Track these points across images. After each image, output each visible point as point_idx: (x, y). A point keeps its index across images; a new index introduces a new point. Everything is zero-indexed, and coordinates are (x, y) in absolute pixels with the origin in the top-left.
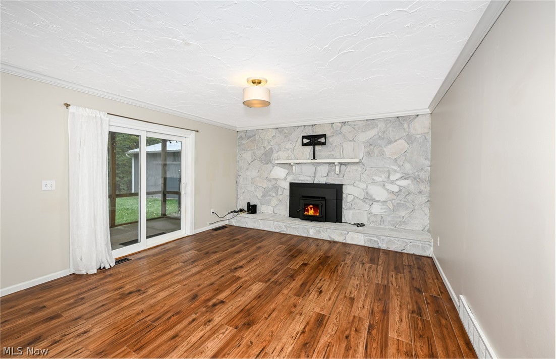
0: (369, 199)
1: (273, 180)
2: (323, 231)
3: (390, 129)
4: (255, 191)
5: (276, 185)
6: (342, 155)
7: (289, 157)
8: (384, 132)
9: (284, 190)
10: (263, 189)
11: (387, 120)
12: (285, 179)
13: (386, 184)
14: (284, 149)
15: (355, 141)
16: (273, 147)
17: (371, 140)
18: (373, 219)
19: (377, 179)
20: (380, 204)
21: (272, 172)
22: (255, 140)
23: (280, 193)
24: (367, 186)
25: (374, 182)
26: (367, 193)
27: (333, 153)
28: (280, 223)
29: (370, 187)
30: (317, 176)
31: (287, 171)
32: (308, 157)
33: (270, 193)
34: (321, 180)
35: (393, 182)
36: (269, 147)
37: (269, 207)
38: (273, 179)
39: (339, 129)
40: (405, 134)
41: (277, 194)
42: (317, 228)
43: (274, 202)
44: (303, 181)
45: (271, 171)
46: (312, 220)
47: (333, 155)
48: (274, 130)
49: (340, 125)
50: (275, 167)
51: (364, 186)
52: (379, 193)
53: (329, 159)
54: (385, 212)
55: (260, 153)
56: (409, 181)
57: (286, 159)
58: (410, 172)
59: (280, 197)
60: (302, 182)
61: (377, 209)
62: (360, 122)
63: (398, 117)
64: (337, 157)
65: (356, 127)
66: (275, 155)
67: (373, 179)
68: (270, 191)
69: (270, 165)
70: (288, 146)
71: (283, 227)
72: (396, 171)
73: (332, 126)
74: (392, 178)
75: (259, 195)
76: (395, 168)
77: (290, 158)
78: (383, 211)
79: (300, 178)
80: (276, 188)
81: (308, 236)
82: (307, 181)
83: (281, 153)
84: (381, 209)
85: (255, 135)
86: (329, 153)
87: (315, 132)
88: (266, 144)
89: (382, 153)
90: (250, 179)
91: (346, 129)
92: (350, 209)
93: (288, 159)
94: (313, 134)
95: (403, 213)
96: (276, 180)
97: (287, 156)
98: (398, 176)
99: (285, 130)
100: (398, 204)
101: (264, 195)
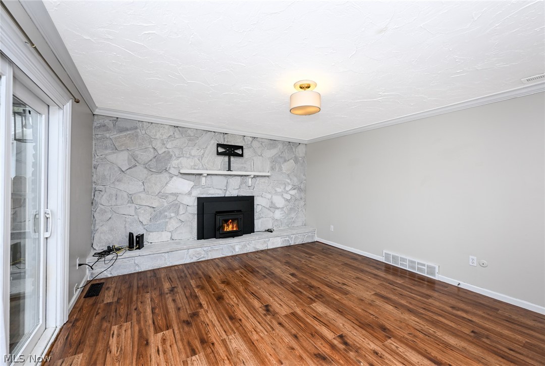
0: (273, 207)
1: (170, 196)
2: (248, 244)
3: (286, 150)
4: (136, 213)
5: (177, 202)
6: (252, 168)
7: (195, 165)
8: (282, 152)
9: (188, 207)
10: (152, 209)
11: (283, 142)
12: (190, 193)
13: (284, 194)
14: (188, 155)
15: (263, 157)
16: (170, 150)
17: (274, 158)
18: (276, 223)
19: (279, 190)
20: (280, 210)
21: (168, 185)
22: (137, 136)
23: (182, 211)
24: (272, 197)
25: (276, 193)
26: (272, 202)
27: (245, 166)
28: (198, 249)
29: (273, 196)
30: (229, 189)
31: (192, 184)
32: (219, 168)
33: (166, 213)
34: (233, 192)
35: (287, 192)
36: (164, 150)
37: (163, 233)
38: (172, 194)
39: (249, 143)
40: (294, 156)
41: (177, 213)
42: (243, 243)
43: (173, 224)
44: (213, 194)
45: (167, 183)
46: (233, 236)
47: (245, 168)
48: (172, 129)
49: (251, 139)
50: (175, 178)
51: (269, 196)
52: (279, 202)
53: (241, 171)
54: (283, 216)
55: (145, 156)
56: (295, 191)
57: (191, 169)
58: (297, 184)
59: (182, 218)
60: (212, 196)
61: (278, 215)
62: (266, 141)
63: (289, 142)
64: (249, 170)
65: (263, 144)
66: (174, 162)
67: (276, 191)
68: (165, 211)
69: (166, 175)
70: (194, 152)
71: (203, 252)
72: (289, 184)
73: (244, 139)
74: (288, 189)
75: (145, 219)
76: (289, 181)
77: (197, 168)
78: (281, 216)
79: (210, 192)
80: (176, 206)
81: (234, 254)
82: (218, 194)
83: (183, 160)
84: (281, 214)
85: (136, 128)
86: (242, 165)
87: (227, 142)
88: (157, 145)
89: (281, 169)
90: (126, 197)
91: (255, 144)
92: (259, 218)
93: (194, 169)
94: (225, 143)
95: (293, 215)
96: (176, 195)
97: (192, 164)
98: (290, 187)
99: (189, 132)
100: (291, 208)
101: (154, 218)
